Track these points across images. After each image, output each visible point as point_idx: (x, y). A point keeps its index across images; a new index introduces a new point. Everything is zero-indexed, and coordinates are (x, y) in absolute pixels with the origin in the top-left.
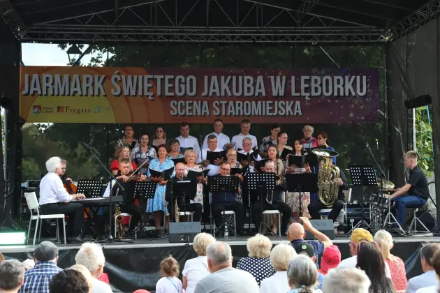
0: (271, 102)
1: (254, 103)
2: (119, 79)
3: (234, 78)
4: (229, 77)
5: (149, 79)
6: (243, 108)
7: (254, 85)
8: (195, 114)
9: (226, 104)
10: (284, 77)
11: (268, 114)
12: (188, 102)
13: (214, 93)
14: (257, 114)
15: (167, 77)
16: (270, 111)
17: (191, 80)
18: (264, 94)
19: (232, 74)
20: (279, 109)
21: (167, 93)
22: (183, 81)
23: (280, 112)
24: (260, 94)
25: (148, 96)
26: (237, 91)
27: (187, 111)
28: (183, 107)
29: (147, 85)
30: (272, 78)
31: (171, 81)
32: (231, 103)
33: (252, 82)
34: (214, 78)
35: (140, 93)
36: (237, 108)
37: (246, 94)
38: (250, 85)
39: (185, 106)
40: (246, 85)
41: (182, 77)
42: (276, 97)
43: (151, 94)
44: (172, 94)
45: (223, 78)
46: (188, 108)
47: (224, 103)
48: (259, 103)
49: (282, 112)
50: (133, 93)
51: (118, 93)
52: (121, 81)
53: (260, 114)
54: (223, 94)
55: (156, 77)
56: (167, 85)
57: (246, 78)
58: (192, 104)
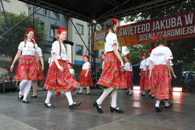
0: (185, 28)
1: (176, 30)
2: (122, 30)
3: (167, 20)
4: (164, 20)
5: (132, 28)
6: (171, 33)
7: (176, 21)
8: (149, 39)
9: (163, 33)
10: (192, 15)
11: (183, 34)
12: (146, 35)
13: (158, 29)
14: (177, 35)
15: (139, 26)
16: (184, 32)
17: (148, 25)
18: (181, 25)
19: (165, 19)
20: (189, 30)
21: (139, 32)
22: (145, 26)
23: (190, 32)
24: (179, 25)
25: (131, 35)
26: (168, 26)
27: (146, 38)
28: (144, 37)
29: (131, 30)
30: (186, 16)
31: (140, 27)
32: (165, 32)
33: (175, 20)
34: (158, 22)
35: (129, 34)
36: (168, 34)
37: (172, 26)
38: (174, 22)
39: (145, 36)
40: (172, 22)
41: (144, 25)
42: (188, 25)
43: (133, 34)
44: (140, 32)
45: (161, 21)
46: (146, 37)
47: (162, 32)
48: (179, 29)
49: (191, 32)
50: (126, 34)
51: (122, 35)
52: (123, 31)
53: (179, 35)
54: (161, 28)
55: (134, 27)
56: (139, 29)
57: (172, 19)
58: (148, 35)
